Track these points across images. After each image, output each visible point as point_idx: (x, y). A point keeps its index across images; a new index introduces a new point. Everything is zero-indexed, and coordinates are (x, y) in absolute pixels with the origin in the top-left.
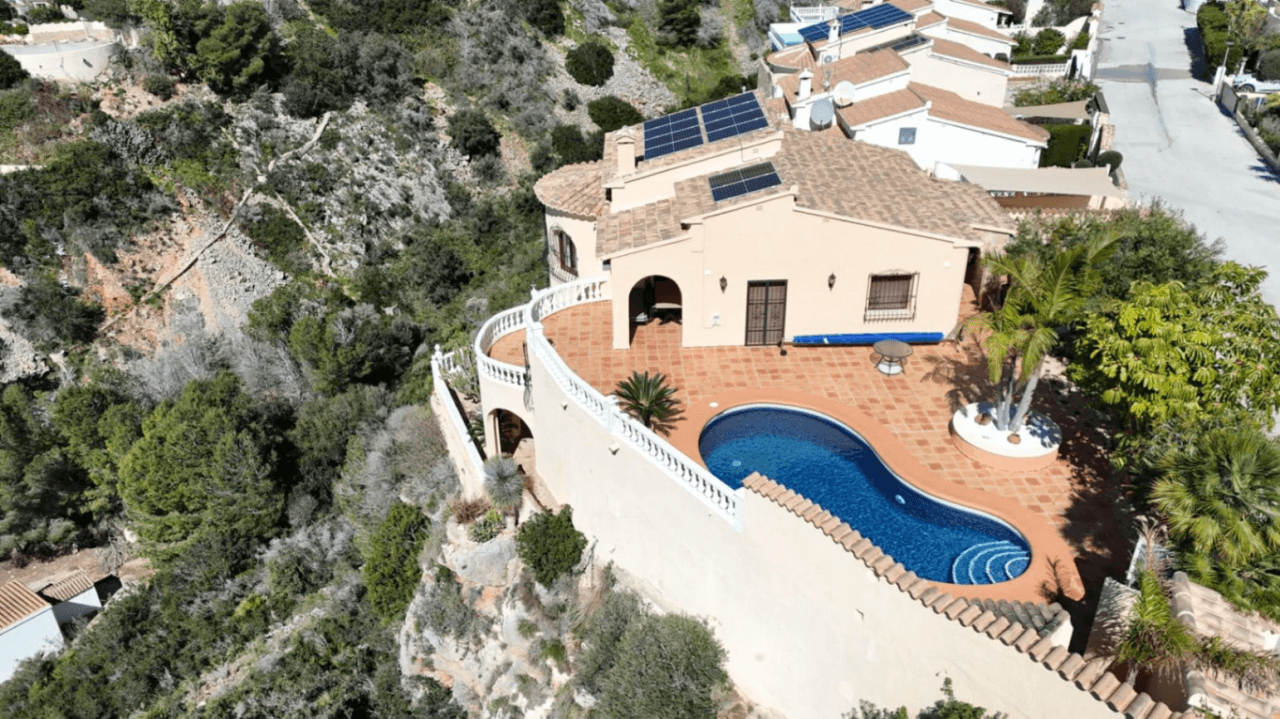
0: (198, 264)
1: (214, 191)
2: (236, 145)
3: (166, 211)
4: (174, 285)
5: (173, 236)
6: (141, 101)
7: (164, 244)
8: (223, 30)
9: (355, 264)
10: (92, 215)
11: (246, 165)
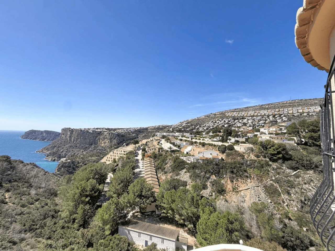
0: (249, 189)
1: (261, 177)
2: (269, 170)
3: (247, 177)
4: (242, 191)
5: (247, 182)
6: (253, 157)
7: (244, 182)
10: (232, 172)
11: (271, 174)
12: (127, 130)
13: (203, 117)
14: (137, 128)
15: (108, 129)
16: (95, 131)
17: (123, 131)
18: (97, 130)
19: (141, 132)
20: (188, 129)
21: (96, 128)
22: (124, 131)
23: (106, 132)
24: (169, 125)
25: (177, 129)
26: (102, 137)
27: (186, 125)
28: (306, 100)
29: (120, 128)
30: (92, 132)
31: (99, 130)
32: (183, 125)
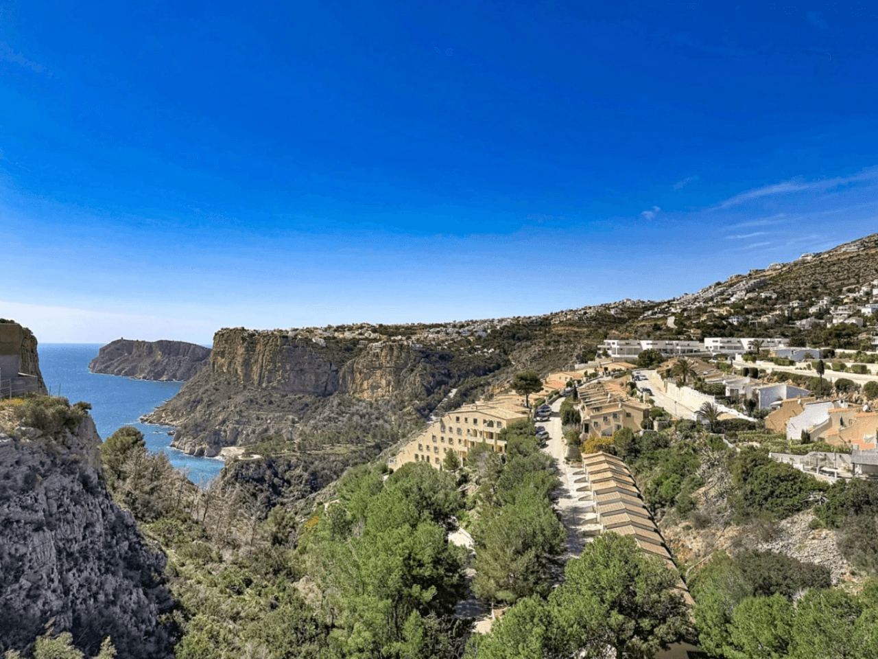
12: (458, 333)
14: (500, 321)
15: (382, 329)
16: (334, 338)
17: (442, 336)
18: (339, 335)
19: (519, 340)
20: (764, 319)
21: (335, 325)
22: (447, 334)
23: (375, 340)
24: (658, 300)
25: (704, 318)
26: (361, 362)
27: (751, 295)
29: (428, 323)
30: (322, 342)
31: (348, 335)
32: (733, 299)
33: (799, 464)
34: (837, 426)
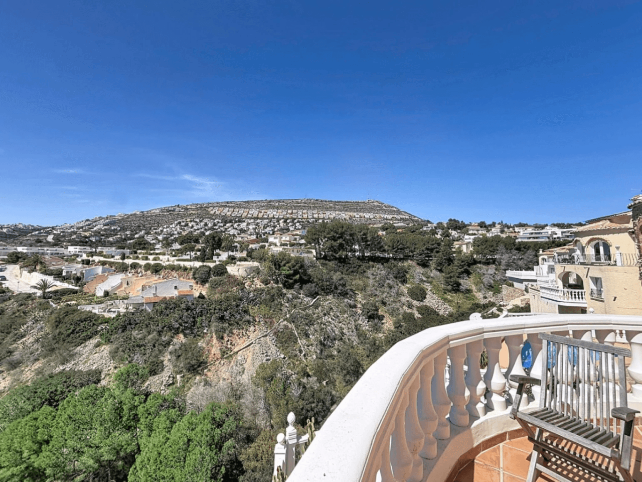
0: (252, 345)
1: (270, 318)
2: (283, 302)
3: (249, 322)
4: (239, 353)
5: (248, 332)
6: (258, 284)
7: (243, 335)
8: (290, 264)
9: (314, 357)
10: (222, 319)
11: (285, 310)
13: (158, 211)
20: (111, 239)
27: (106, 227)
28: (321, 201)
33: (97, 310)
34: (125, 285)
